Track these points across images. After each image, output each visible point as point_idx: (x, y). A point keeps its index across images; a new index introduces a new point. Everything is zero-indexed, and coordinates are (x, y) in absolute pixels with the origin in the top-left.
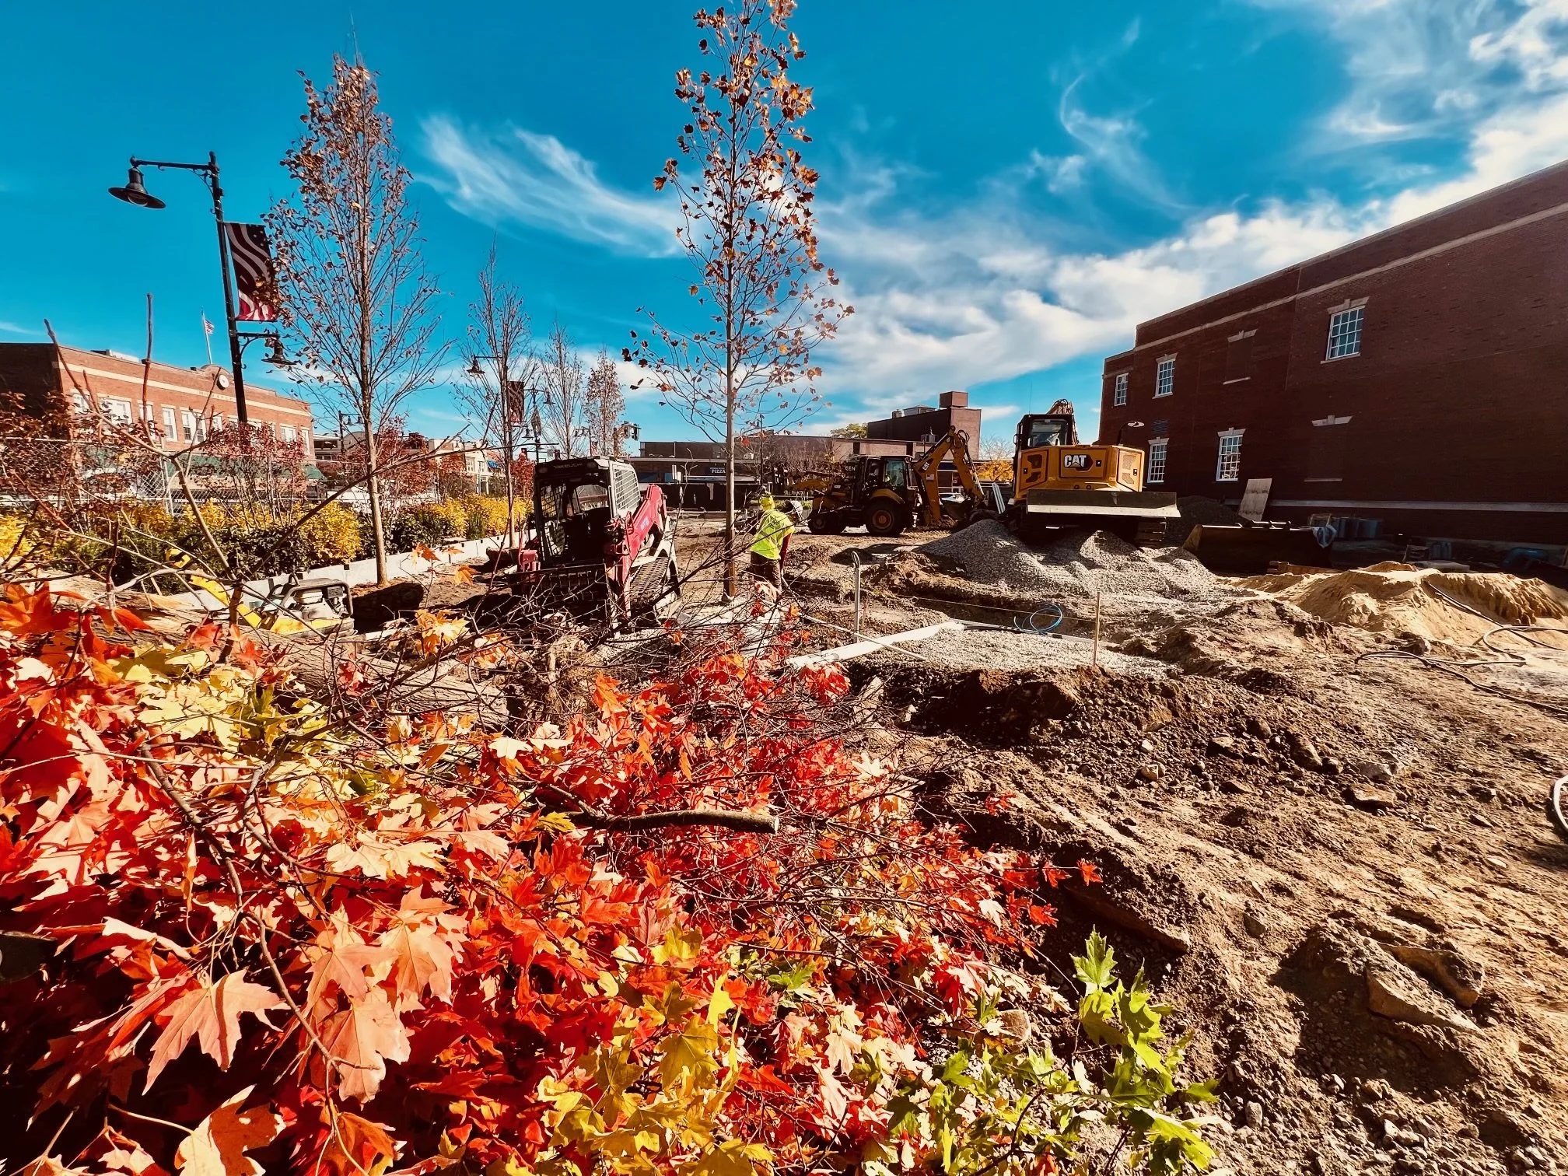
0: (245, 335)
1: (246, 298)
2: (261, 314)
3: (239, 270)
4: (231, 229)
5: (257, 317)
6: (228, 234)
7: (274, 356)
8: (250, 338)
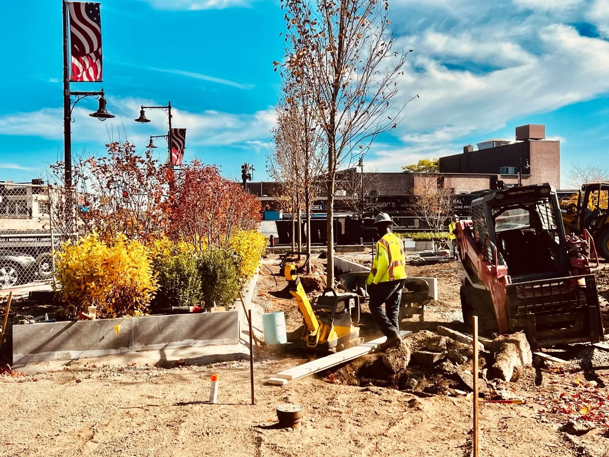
0: (76, 94)
1: (76, 62)
2: (88, 76)
3: (75, 40)
4: (72, 7)
5: (85, 79)
6: (71, 10)
7: (99, 111)
8: (80, 96)
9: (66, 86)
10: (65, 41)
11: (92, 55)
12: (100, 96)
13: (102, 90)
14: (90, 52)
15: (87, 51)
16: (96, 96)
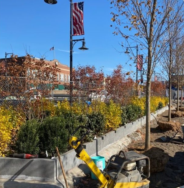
1: (75, 28)
4: (74, 5)
7: (82, 47)
8: (76, 41)
9: (71, 38)
10: (71, 19)
11: (80, 23)
12: (83, 41)
13: (84, 38)
14: (79, 22)
15: (78, 22)
16: (82, 41)
